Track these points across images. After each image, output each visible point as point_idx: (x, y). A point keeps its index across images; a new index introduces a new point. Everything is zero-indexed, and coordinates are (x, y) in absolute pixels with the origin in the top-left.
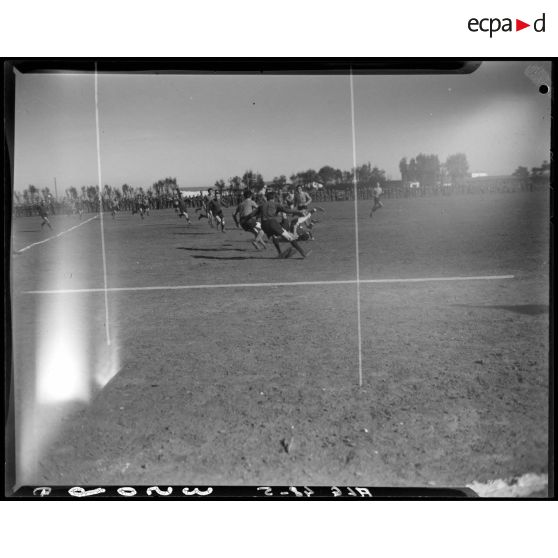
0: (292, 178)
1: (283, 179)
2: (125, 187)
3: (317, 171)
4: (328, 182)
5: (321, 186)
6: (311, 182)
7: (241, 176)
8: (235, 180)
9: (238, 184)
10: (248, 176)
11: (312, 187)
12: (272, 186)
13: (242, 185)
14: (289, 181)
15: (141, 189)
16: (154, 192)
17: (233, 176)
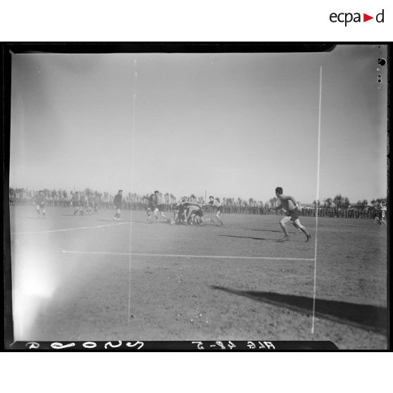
2: (251, 200)
7: (333, 198)
8: (328, 200)
9: (330, 204)
10: (339, 198)
12: (356, 207)
13: (333, 205)
15: (261, 202)
16: (270, 205)
17: (327, 198)
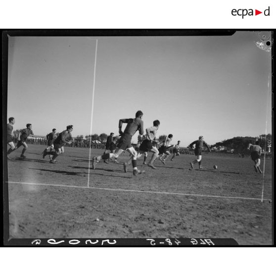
0: (86, 137)
1: (82, 137)
3: (99, 135)
4: (104, 141)
5: (100, 142)
6: (95, 140)
11: (95, 142)
14: (84, 138)
